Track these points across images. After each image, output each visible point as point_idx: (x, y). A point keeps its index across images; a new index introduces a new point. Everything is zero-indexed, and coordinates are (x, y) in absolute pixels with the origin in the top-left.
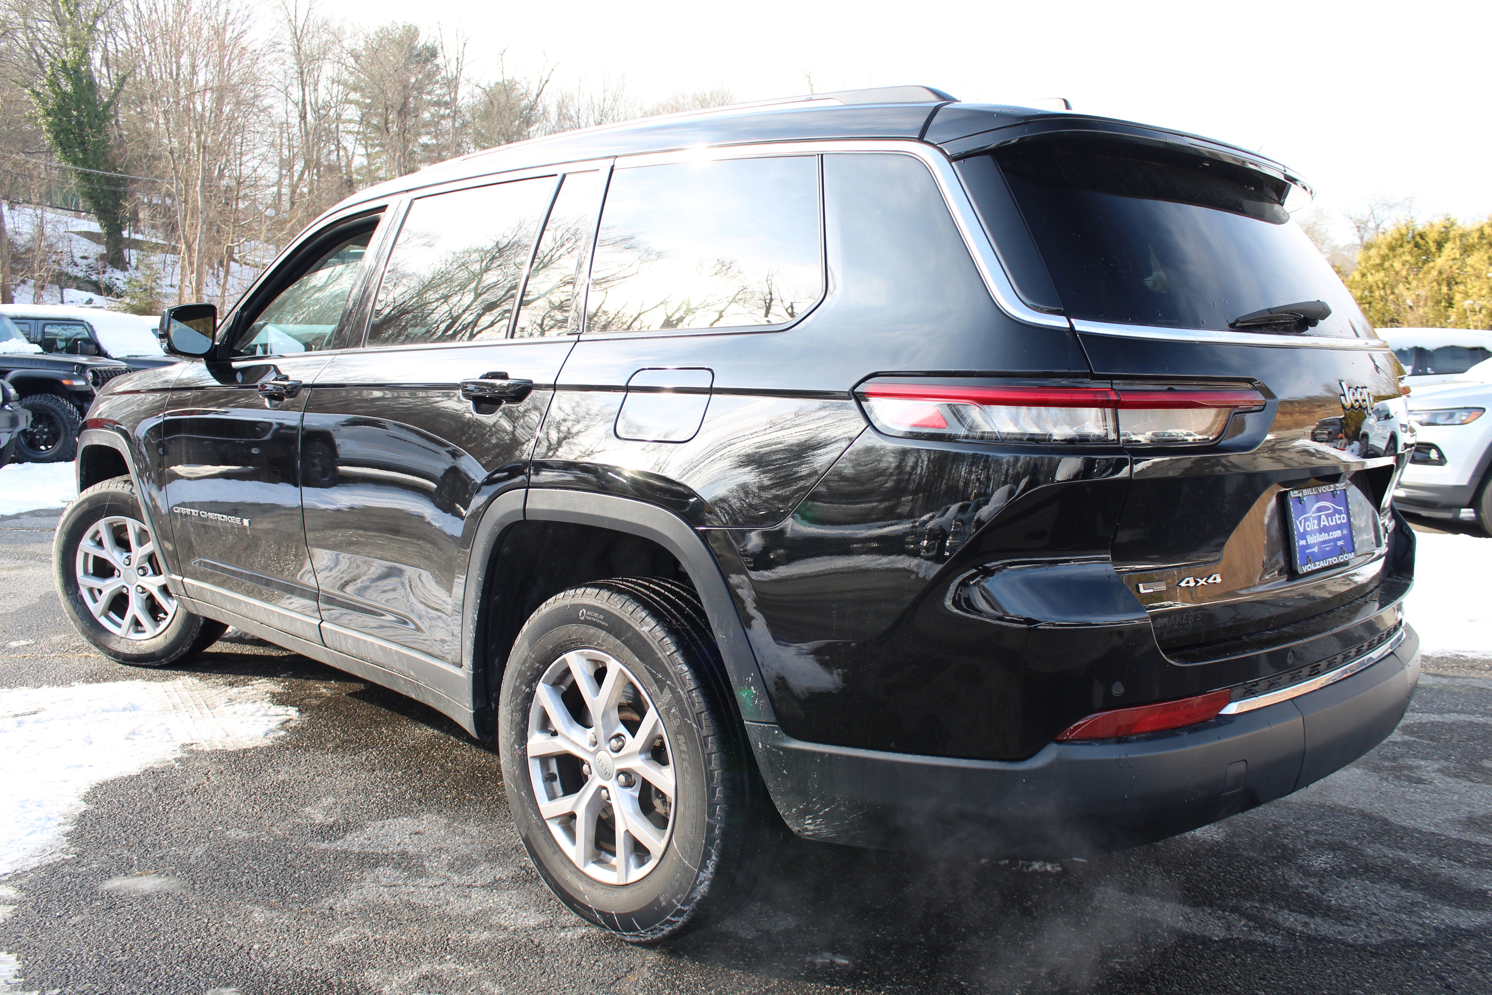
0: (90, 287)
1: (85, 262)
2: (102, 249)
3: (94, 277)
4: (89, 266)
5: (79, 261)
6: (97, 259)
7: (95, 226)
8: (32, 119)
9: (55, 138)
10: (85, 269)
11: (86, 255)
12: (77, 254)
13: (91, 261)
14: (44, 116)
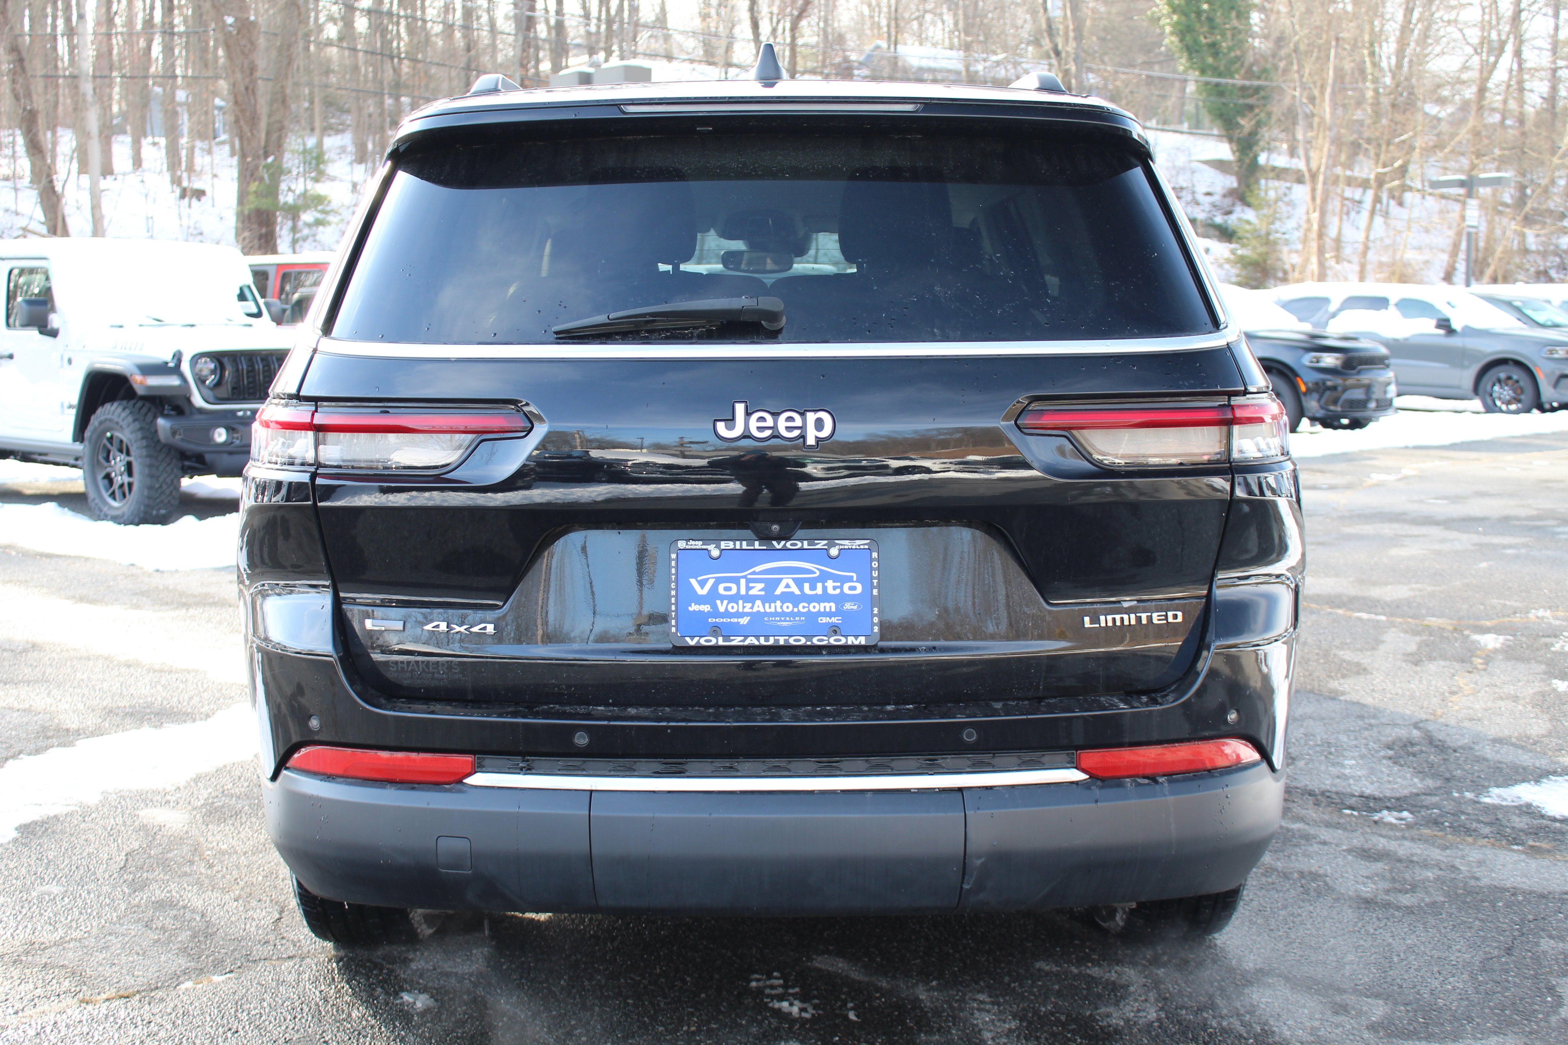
0: (1212, 231)
1: (1209, 199)
2: (1232, 182)
3: (1219, 220)
4: (1214, 205)
5: (1201, 198)
6: (1224, 196)
7: (1224, 151)
8: (1155, 20)
9: (1181, 41)
10: (1207, 208)
11: (1210, 190)
12: (1201, 189)
13: (1216, 198)
14: (1169, 16)
